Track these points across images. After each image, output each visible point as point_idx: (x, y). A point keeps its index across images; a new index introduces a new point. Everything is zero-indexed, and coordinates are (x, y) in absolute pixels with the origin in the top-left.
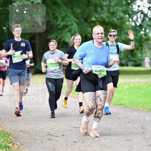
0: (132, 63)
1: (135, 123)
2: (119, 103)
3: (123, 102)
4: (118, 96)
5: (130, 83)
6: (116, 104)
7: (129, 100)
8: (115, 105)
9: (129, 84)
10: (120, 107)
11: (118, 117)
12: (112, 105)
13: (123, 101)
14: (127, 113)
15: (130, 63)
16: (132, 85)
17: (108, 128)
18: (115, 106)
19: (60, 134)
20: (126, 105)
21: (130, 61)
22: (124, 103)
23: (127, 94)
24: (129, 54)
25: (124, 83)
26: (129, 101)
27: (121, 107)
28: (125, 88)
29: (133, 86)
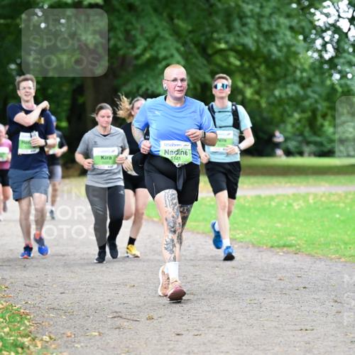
0: (312, 148)
1: (320, 289)
2: (282, 243)
3: (291, 240)
4: (279, 225)
5: (308, 194)
6: (276, 244)
7: (305, 236)
8: (272, 247)
9: (305, 197)
10: (284, 252)
11: (279, 275)
12: (265, 247)
13: (292, 238)
14: (301, 266)
15: (307, 149)
16: (311, 201)
17: (256, 302)
18: (272, 249)
19: (143, 317)
20: (298, 247)
21: (308, 143)
22: (294, 242)
23: (301, 221)
24: (305, 127)
25: (294, 195)
26: (305, 239)
27: (288, 253)
28: (296, 207)
29: (315, 203)
